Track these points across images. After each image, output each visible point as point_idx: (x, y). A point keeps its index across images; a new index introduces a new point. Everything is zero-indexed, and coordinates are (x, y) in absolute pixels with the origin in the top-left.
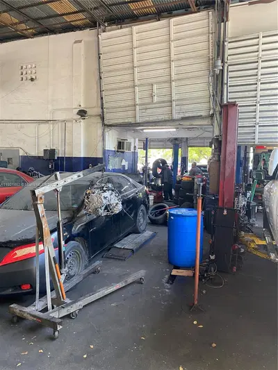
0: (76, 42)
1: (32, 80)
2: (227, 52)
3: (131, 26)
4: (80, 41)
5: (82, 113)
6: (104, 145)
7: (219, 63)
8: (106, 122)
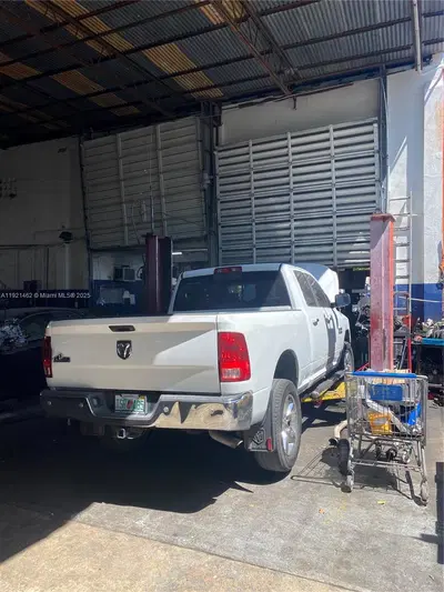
0: (60, 150)
1: (12, 196)
2: (218, 162)
3: (115, 134)
4: (64, 150)
5: (66, 236)
6: (90, 274)
7: (206, 176)
8: (91, 246)
